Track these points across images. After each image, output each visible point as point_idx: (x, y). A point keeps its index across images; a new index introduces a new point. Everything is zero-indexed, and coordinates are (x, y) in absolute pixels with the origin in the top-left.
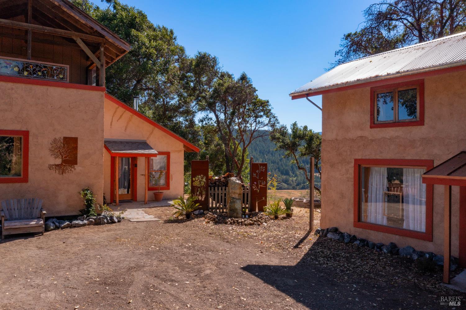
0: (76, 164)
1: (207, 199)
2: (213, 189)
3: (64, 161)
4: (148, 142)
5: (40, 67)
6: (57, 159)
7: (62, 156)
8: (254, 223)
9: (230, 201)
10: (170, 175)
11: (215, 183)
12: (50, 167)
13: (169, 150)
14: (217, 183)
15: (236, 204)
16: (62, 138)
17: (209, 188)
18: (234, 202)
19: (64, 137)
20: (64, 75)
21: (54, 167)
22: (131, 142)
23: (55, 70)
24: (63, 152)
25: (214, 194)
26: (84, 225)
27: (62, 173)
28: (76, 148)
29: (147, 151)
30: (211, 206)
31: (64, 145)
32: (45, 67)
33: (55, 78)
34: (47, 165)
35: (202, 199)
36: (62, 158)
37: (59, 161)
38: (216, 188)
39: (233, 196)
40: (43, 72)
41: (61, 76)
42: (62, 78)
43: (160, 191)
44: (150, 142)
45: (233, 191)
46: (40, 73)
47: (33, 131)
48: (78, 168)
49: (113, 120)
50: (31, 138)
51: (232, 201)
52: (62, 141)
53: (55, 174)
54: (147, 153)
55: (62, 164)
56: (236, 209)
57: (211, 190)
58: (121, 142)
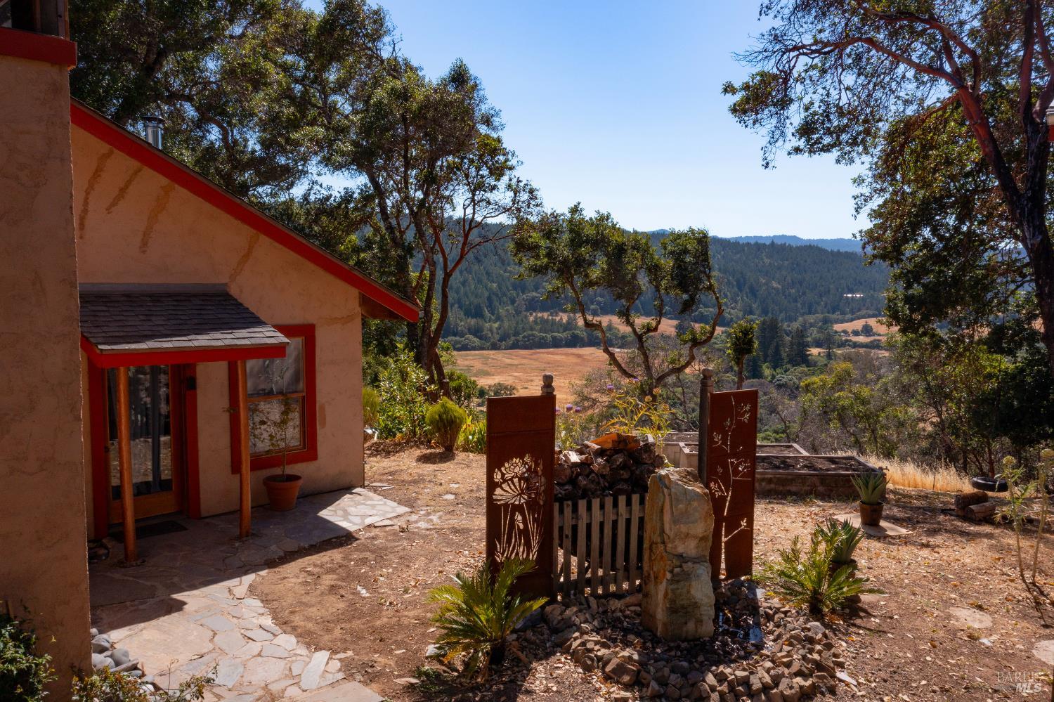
1: (546, 553)
2: (568, 511)
4: (234, 291)
8: (813, 686)
9: (671, 572)
11: (573, 481)
13: (309, 318)
14: (582, 481)
15: (693, 583)
17: (556, 506)
18: (687, 576)
22: (169, 295)
25: (575, 529)
29: (243, 333)
35: (527, 557)
38: (582, 504)
39: (681, 549)
44: (246, 291)
45: (684, 529)
49: (90, 208)
51: (677, 570)
54: (247, 342)
56: (696, 605)
57: (561, 511)
58: (128, 296)
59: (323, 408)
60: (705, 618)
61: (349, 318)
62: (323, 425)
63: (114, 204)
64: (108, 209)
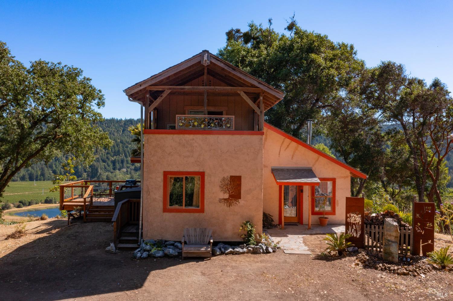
0: (240, 198)
1: (362, 236)
2: (369, 227)
3: (230, 196)
4: (313, 169)
5: (212, 120)
6: (225, 194)
7: (229, 192)
8: (408, 273)
9: (385, 243)
10: (336, 200)
11: (372, 221)
12: (220, 200)
13: (335, 176)
14: (374, 221)
15: (391, 247)
16: (229, 177)
17: (365, 225)
18: (389, 245)
19: (231, 176)
20: (230, 124)
21: (223, 201)
22: (297, 170)
23: (224, 120)
24: (230, 189)
25: (370, 232)
26: (243, 253)
27: (229, 206)
28: (239, 185)
29: (310, 179)
30: (366, 244)
31: (230, 182)
32: (216, 119)
33: (224, 127)
34: (218, 199)
35: (357, 236)
36: (229, 193)
37: (226, 196)
38: (373, 226)
39: (389, 238)
40: (215, 124)
41: (228, 125)
42: (229, 127)
43: (326, 216)
44: (317, 169)
45: (389, 233)
46: (212, 125)
47: (207, 172)
48: (242, 202)
49: (281, 150)
50: (206, 177)
51: (387, 243)
52: (229, 179)
53: (224, 207)
54: (310, 181)
55: (229, 198)
56: (392, 253)
57: (367, 227)
58: (288, 170)
59: (338, 201)
60: (395, 257)
61: (347, 177)
62: (338, 206)
63: (286, 149)
64: (285, 150)
